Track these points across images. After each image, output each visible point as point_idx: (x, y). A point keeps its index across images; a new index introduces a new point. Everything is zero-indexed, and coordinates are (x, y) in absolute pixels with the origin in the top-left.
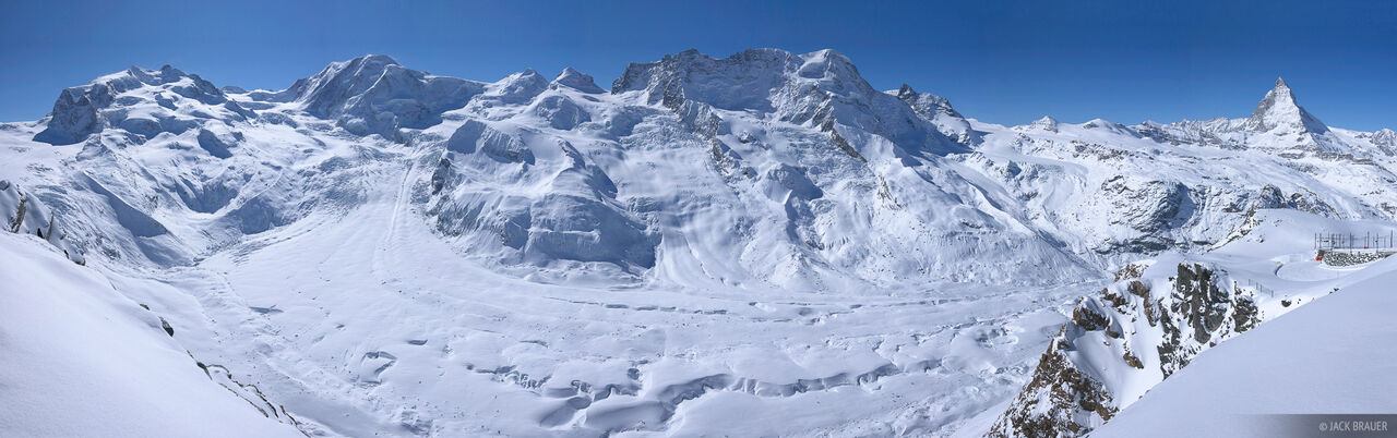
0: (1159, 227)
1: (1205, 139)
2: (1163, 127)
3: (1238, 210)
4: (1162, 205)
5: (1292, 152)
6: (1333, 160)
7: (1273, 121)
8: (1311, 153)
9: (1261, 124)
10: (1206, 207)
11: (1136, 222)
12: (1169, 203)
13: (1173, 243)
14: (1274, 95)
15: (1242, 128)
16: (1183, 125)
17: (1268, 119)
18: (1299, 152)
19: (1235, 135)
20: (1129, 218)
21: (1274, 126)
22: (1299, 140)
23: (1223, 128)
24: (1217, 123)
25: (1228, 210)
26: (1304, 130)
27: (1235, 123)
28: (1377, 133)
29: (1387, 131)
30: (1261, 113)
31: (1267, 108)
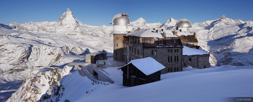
0: (21, 63)
1: (40, 29)
2: (22, 25)
3: (53, 54)
4: (23, 55)
5: (72, 33)
6: (86, 36)
7: (66, 23)
8: (79, 33)
9: (61, 24)
10: (41, 53)
11: (11, 62)
12: (26, 54)
13: (27, 68)
14: (65, 14)
15: (54, 25)
16: (30, 24)
17: (64, 22)
18: (75, 33)
19: (51, 27)
20: (8, 61)
21: (66, 25)
22: (75, 29)
23: (46, 25)
24: (44, 23)
25: (49, 54)
26: (77, 26)
27: (51, 23)
28: (101, 26)
29: (104, 26)
30: (61, 20)
31: (63, 18)
